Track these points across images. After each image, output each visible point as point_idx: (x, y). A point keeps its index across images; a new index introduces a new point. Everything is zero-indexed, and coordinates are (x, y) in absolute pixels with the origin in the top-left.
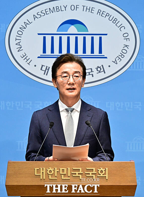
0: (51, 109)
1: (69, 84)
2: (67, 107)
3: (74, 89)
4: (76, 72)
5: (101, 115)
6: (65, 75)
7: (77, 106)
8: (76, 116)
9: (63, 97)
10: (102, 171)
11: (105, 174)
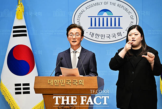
1: (73, 39)
2: (74, 51)
3: (76, 41)
4: (77, 33)
9: (71, 45)
10: (80, 81)
11: (82, 83)
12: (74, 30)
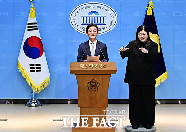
0: (86, 43)
1: (92, 34)
2: (92, 43)
3: (94, 36)
4: (94, 30)
5: (104, 45)
6: (91, 31)
7: (95, 42)
8: (95, 46)
9: (90, 39)
10: (104, 65)
11: (105, 66)
12: (92, 28)
